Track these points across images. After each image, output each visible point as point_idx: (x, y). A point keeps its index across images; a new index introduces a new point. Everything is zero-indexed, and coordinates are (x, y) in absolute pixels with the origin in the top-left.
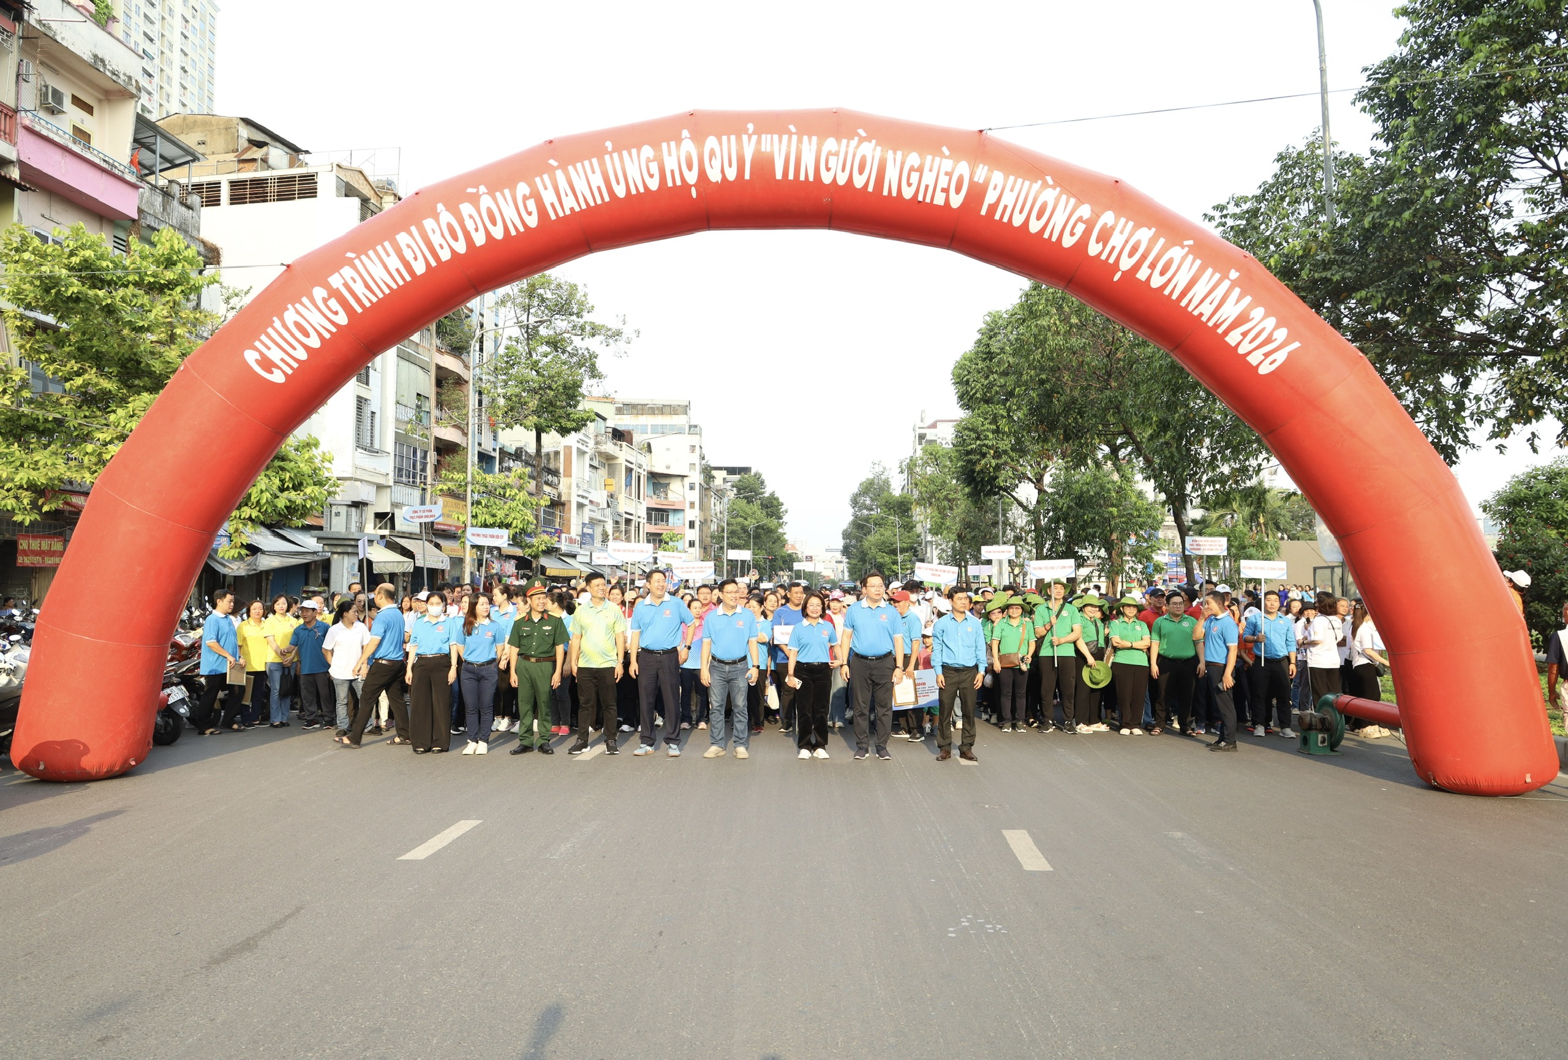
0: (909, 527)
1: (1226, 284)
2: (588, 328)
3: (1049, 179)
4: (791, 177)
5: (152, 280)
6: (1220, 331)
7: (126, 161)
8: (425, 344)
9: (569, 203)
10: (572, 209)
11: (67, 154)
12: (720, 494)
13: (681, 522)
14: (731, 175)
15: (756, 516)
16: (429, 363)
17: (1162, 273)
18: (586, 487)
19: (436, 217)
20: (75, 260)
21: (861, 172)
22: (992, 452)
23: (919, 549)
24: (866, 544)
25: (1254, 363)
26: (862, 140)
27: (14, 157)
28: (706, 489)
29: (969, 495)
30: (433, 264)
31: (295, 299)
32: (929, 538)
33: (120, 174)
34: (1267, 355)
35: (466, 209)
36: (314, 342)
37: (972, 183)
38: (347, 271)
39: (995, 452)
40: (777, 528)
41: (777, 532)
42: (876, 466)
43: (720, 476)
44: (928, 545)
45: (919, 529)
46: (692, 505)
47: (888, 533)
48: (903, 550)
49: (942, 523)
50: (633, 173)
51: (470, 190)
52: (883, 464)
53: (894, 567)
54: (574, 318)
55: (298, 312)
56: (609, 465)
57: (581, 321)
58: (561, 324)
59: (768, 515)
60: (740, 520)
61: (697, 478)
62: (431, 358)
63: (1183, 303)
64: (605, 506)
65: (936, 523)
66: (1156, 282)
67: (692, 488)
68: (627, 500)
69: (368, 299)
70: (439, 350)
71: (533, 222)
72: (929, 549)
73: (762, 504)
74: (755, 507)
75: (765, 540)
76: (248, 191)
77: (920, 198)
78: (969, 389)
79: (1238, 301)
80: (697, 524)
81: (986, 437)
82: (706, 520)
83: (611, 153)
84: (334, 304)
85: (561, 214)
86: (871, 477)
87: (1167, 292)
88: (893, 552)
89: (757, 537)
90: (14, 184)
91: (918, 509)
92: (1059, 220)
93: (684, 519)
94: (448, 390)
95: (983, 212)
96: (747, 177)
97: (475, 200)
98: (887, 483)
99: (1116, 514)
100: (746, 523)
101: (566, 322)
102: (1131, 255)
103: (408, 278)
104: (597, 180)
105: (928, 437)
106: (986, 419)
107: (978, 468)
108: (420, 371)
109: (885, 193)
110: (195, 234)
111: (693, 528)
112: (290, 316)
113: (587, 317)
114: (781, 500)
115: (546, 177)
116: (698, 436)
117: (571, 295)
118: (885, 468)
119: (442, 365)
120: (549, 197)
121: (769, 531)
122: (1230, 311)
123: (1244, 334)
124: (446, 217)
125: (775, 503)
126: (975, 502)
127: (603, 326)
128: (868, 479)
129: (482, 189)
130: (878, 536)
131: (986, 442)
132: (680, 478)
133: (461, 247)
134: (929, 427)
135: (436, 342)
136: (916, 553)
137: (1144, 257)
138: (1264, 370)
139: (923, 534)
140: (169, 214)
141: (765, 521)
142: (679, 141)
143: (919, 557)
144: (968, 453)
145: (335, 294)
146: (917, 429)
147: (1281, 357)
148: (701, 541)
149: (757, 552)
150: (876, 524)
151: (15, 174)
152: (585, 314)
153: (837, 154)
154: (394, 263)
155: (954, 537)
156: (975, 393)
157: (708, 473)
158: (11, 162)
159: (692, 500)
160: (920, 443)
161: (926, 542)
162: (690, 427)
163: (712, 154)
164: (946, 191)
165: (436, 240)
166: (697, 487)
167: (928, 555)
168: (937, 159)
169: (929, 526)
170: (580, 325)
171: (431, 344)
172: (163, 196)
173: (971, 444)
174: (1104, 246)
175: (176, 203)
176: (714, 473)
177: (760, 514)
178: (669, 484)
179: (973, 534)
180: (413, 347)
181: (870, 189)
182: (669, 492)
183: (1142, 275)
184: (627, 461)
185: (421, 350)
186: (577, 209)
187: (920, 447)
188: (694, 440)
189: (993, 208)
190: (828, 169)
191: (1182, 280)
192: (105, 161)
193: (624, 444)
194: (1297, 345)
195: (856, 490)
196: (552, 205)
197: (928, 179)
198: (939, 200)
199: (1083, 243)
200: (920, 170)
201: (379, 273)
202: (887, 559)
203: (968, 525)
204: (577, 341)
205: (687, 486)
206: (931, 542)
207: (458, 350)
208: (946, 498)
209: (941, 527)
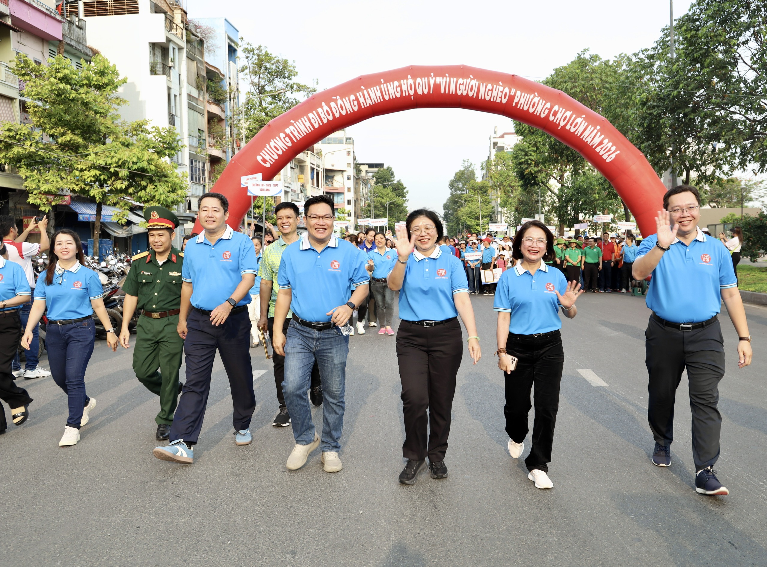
0: (487, 203)
1: (596, 131)
2: (295, 87)
3: (536, 94)
4: (447, 92)
5: (96, 83)
6: (594, 147)
7: (54, 7)
8: (201, 98)
9: (369, 102)
10: (370, 104)
11: (30, 8)
12: (366, 182)
13: (342, 200)
14: (426, 92)
15: (389, 196)
16: (203, 110)
17: (574, 127)
18: (289, 181)
19: (322, 108)
20: (60, 75)
21: (471, 91)
22: (533, 163)
23: (493, 216)
24: (460, 213)
25: (605, 158)
26: (471, 79)
27: (8, 13)
28: (357, 179)
29: (522, 186)
30: (321, 124)
31: (274, 138)
32: (500, 209)
33: (54, 16)
34: (609, 155)
35: (333, 104)
36: (280, 153)
37: (510, 95)
38: (292, 128)
39: (536, 163)
40: (403, 203)
41: (402, 206)
42: (466, 163)
43: (364, 168)
44: (499, 213)
45: (493, 204)
46: (349, 190)
47: (473, 207)
48: (483, 217)
49: (508, 201)
50: (391, 91)
51: (334, 98)
52: (470, 161)
53: (478, 228)
54: (286, 80)
55: (275, 142)
56: (300, 166)
57: (291, 82)
58: (279, 84)
59: (396, 195)
60: (379, 199)
61: (351, 172)
62: (204, 107)
63: (581, 137)
64: (299, 192)
65: (504, 201)
66: (572, 130)
67: (349, 179)
68: (312, 188)
69: (299, 137)
70: (208, 102)
71: (356, 109)
72: (499, 216)
73: (393, 188)
74: (388, 190)
75: (395, 212)
76: (96, 9)
77: (492, 100)
78: (521, 128)
79: (600, 137)
80: (352, 202)
81: (531, 155)
82: (357, 199)
83: (383, 84)
84: (287, 139)
85: (366, 106)
86: (462, 169)
87: (576, 133)
88: (477, 218)
89: (390, 209)
90: (9, 28)
91: (492, 193)
92: (539, 108)
93: (344, 199)
94: (215, 126)
95: (514, 105)
96: (431, 92)
97: (336, 101)
98: (472, 173)
99: (597, 197)
100: (383, 201)
101: (282, 83)
102: (564, 121)
103: (312, 129)
104: (379, 94)
105: (499, 145)
106: (530, 144)
107: (526, 172)
108: (199, 115)
109: (480, 98)
110: (84, 43)
111: (350, 204)
112: (272, 144)
113: (294, 80)
114: (405, 186)
115: (360, 93)
116: (352, 145)
117: (285, 67)
118: (471, 164)
119: (210, 111)
120: (361, 100)
121: (398, 206)
122: (597, 140)
123: (602, 148)
124: (326, 108)
125: (401, 187)
126: (525, 190)
127: (305, 86)
128: (460, 171)
129: (338, 97)
130: (467, 208)
131: (531, 157)
132: (341, 172)
133: (331, 118)
134: (500, 137)
135: (207, 97)
136: (492, 218)
137: (568, 122)
138: (608, 161)
139: (496, 207)
140: (72, 34)
141: (395, 199)
142: (407, 79)
143: (493, 221)
144: (521, 164)
145: (287, 135)
146: (492, 139)
147: (613, 156)
148: (355, 213)
149: (390, 219)
150: (466, 201)
151: (9, 22)
152: (292, 77)
153: (463, 84)
154: (308, 124)
155: (513, 208)
156: (525, 130)
157: (357, 167)
158: (7, 15)
159: (349, 187)
160: (494, 148)
161: (498, 212)
162: (347, 139)
163: (419, 84)
164: (501, 98)
165: (322, 116)
166: (352, 178)
167: (499, 220)
168: (498, 86)
169: (499, 202)
170: (290, 85)
171: (204, 98)
172: (69, 23)
173: (521, 159)
174: (555, 117)
175: (74, 26)
176: (362, 167)
177: (392, 195)
178: (333, 176)
179: (524, 208)
180: (195, 100)
181: (474, 97)
182: (334, 181)
183: (568, 127)
184: (311, 163)
185: (199, 102)
186: (371, 104)
187: (494, 150)
188: (350, 147)
189: (517, 104)
190: (460, 90)
191: (581, 129)
192: (47, 9)
193: (309, 152)
194: (618, 152)
195: (452, 178)
196: (363, 103)
197: (495, 93)
198: (499, 100)
199: (548, 116)
200: (492, 90)
201: (303, 128)
202: (473, 222)
203: (521, 202)
204: (288, 94)
205: (346, 178)
206: (501, 212)
207: (218, 102)
208: (509, 185)
209: (506, 203)
